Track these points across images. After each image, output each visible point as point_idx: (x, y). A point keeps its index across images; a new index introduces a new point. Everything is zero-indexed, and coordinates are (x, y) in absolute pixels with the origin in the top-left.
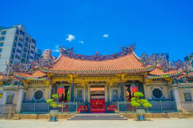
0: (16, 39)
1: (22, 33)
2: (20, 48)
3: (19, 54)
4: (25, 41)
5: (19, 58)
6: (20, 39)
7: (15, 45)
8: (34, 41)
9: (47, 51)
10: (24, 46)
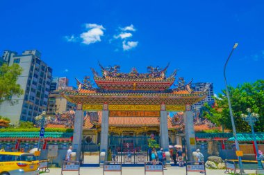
0: (31, 69)
1: (38, 61)
2: (36, 80)
3: (35, 87)
4: (41, 70)
5: (34, 91)
6: (36, 69)
7: (30, 76)
8: (50, 70)
9: (64, 79)
10: (39, 77)
